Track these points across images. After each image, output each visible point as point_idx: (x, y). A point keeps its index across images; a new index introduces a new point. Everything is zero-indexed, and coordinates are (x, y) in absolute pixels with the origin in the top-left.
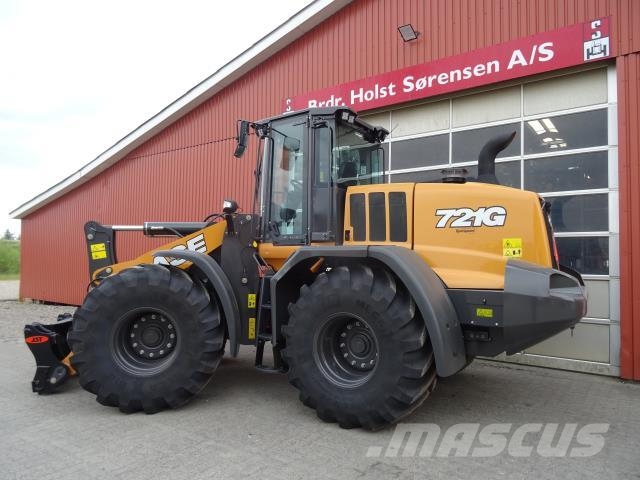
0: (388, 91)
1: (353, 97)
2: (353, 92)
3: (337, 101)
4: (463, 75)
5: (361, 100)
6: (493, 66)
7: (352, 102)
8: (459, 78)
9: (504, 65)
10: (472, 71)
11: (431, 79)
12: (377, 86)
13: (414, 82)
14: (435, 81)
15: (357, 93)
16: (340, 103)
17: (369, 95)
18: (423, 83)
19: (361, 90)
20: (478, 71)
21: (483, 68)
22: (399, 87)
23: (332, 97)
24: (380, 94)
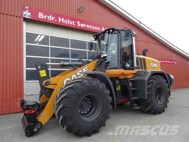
0: (72, 23)
1: (60, 20)
2: (59, 18)
3: (53, 18)
4: (93, 28)
5: (63, 22)
6: (99, 29)
7: (59, 21)
8: (92, 28)
9: (101, 29)
10: (95, 28)
11: (85, 25)
12: (69, 20)
13: (80, 24)
14: (86, 26)
15: (61, 18)
16: (54, 19)
17: (66, 22)
18: (82, 25)
19: (63, 18)
20: (96, 28)
21: (97, 28)
22: (76, 23)
23: (51, 16)
24: (70, 23)
